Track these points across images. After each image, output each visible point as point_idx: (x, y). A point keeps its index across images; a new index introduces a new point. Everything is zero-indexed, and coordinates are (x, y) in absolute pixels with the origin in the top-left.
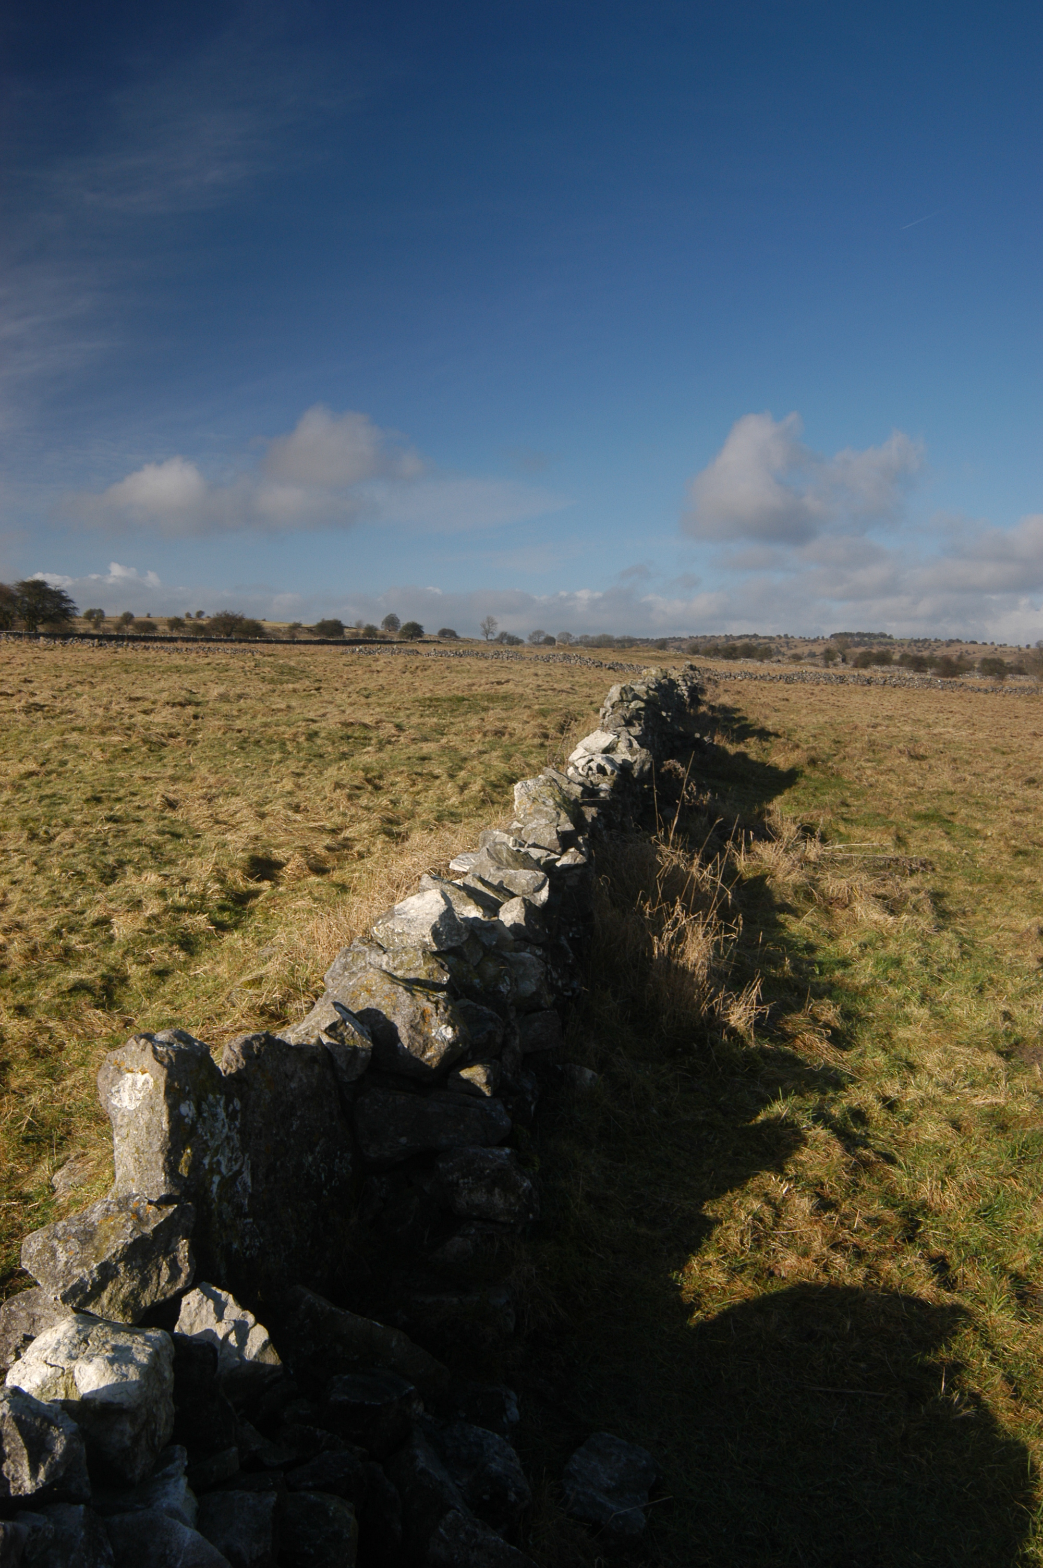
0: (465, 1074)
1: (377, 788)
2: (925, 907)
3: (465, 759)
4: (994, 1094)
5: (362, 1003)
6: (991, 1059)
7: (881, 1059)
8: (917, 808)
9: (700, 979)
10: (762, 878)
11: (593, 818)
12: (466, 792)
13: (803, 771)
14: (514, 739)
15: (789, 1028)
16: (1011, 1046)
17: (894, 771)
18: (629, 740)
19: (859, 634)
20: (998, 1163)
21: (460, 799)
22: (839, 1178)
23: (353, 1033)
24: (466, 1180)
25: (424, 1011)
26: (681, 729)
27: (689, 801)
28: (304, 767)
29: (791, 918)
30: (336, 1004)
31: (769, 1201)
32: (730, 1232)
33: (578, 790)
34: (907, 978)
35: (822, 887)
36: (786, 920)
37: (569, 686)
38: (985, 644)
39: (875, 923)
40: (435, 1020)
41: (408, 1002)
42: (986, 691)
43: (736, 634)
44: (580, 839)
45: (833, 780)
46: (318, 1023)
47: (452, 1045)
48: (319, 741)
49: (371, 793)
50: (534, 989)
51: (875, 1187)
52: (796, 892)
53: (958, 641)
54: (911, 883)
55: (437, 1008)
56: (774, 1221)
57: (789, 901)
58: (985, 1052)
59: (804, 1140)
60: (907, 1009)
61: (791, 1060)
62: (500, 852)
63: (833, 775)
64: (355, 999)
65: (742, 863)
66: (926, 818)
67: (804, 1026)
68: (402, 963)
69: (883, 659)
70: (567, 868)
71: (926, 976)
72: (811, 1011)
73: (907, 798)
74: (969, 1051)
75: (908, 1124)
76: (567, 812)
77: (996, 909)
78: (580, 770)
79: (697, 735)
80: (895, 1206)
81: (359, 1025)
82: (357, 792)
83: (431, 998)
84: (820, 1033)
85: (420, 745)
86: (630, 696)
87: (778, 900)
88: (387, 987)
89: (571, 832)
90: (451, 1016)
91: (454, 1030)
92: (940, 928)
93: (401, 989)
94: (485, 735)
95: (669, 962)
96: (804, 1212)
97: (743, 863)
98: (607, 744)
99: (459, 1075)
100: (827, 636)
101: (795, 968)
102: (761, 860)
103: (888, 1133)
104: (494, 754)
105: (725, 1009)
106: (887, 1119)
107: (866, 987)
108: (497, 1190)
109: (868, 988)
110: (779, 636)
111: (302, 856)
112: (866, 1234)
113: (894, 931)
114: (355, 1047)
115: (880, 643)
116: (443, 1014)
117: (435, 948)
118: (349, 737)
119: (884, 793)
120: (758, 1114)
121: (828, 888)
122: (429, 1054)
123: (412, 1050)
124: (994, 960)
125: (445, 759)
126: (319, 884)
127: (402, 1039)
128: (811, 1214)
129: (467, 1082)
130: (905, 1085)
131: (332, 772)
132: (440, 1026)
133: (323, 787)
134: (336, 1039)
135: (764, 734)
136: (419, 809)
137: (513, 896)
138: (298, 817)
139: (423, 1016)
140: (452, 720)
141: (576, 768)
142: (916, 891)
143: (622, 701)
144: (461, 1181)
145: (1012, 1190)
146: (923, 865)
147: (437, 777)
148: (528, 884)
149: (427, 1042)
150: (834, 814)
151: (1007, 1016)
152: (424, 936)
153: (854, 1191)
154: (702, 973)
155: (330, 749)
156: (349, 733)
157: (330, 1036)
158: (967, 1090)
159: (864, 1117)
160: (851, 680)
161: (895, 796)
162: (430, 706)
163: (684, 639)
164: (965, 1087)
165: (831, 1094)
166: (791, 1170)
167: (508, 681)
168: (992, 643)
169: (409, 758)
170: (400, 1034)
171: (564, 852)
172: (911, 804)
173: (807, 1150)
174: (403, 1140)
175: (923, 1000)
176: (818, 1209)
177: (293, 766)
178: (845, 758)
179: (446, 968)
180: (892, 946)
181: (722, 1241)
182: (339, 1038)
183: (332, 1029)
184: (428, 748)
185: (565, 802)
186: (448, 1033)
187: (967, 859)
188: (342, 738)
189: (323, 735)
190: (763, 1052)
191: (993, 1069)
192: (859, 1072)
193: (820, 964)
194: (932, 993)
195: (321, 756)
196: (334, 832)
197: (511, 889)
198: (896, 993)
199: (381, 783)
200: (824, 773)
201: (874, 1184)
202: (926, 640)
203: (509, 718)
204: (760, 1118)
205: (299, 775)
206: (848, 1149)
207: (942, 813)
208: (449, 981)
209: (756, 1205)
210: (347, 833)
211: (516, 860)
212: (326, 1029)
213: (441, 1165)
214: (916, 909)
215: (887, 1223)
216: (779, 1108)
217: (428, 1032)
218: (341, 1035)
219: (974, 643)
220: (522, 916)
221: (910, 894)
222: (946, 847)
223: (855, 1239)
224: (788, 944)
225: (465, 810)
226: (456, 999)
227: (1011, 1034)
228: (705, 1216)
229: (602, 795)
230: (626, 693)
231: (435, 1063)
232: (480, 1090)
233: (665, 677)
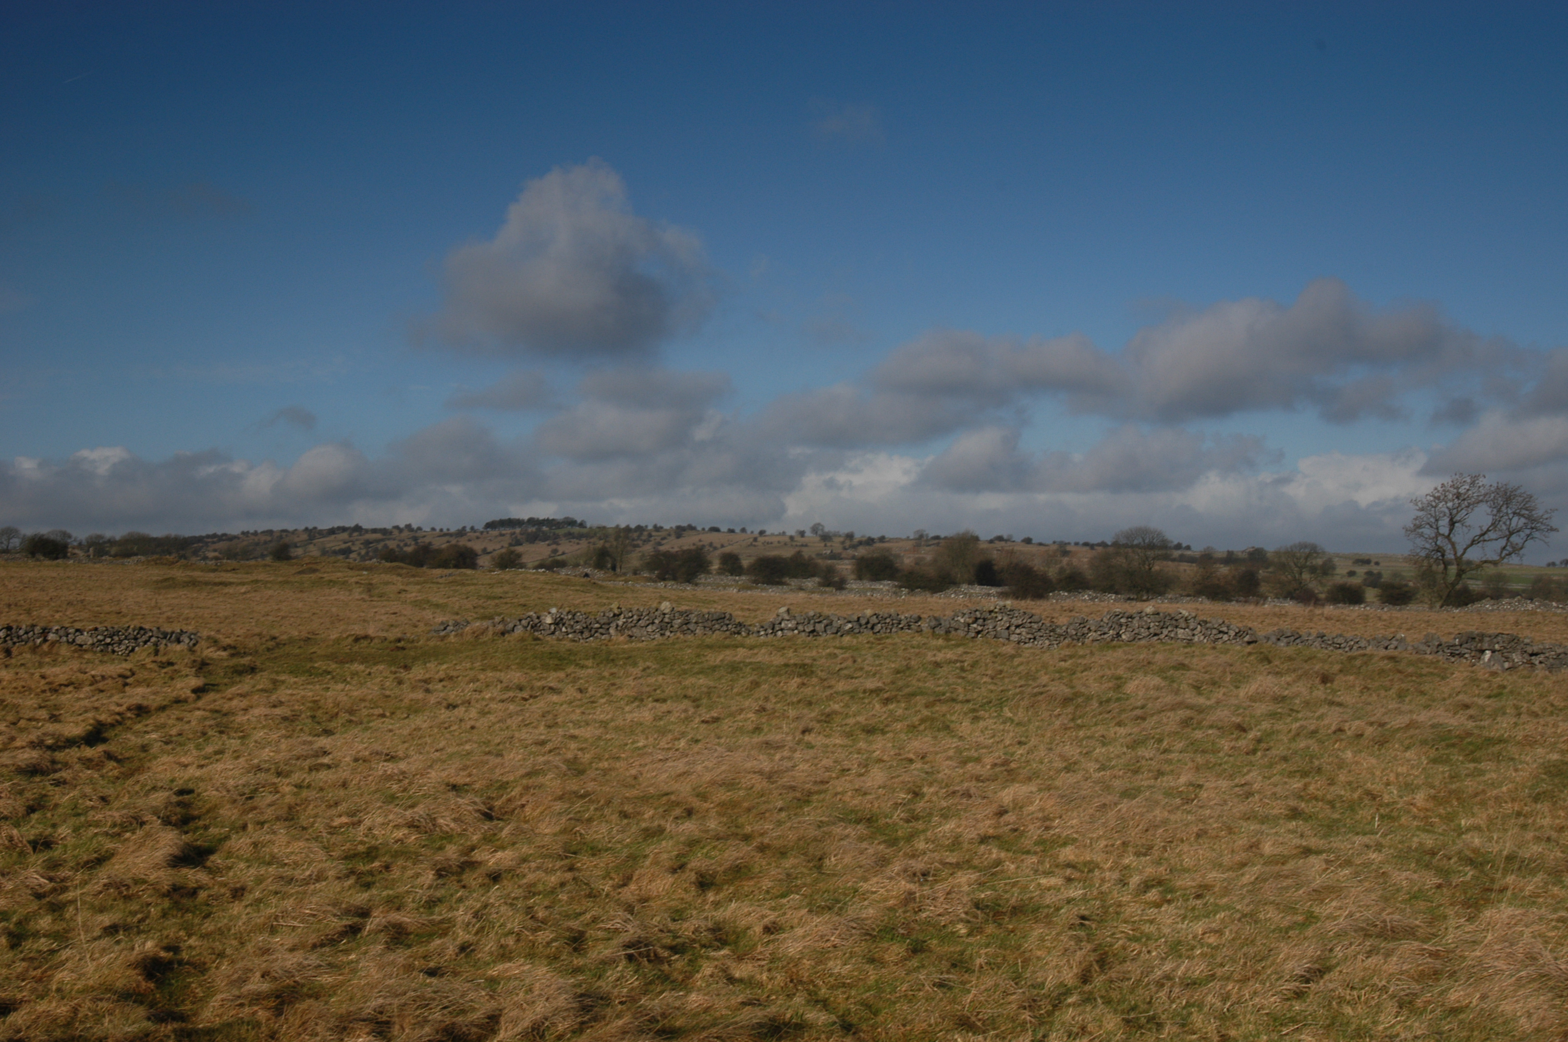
53: (691, 528)
100: (480, 526)
110: (397, 527)
115: (570, 536)
219: (715, 530)
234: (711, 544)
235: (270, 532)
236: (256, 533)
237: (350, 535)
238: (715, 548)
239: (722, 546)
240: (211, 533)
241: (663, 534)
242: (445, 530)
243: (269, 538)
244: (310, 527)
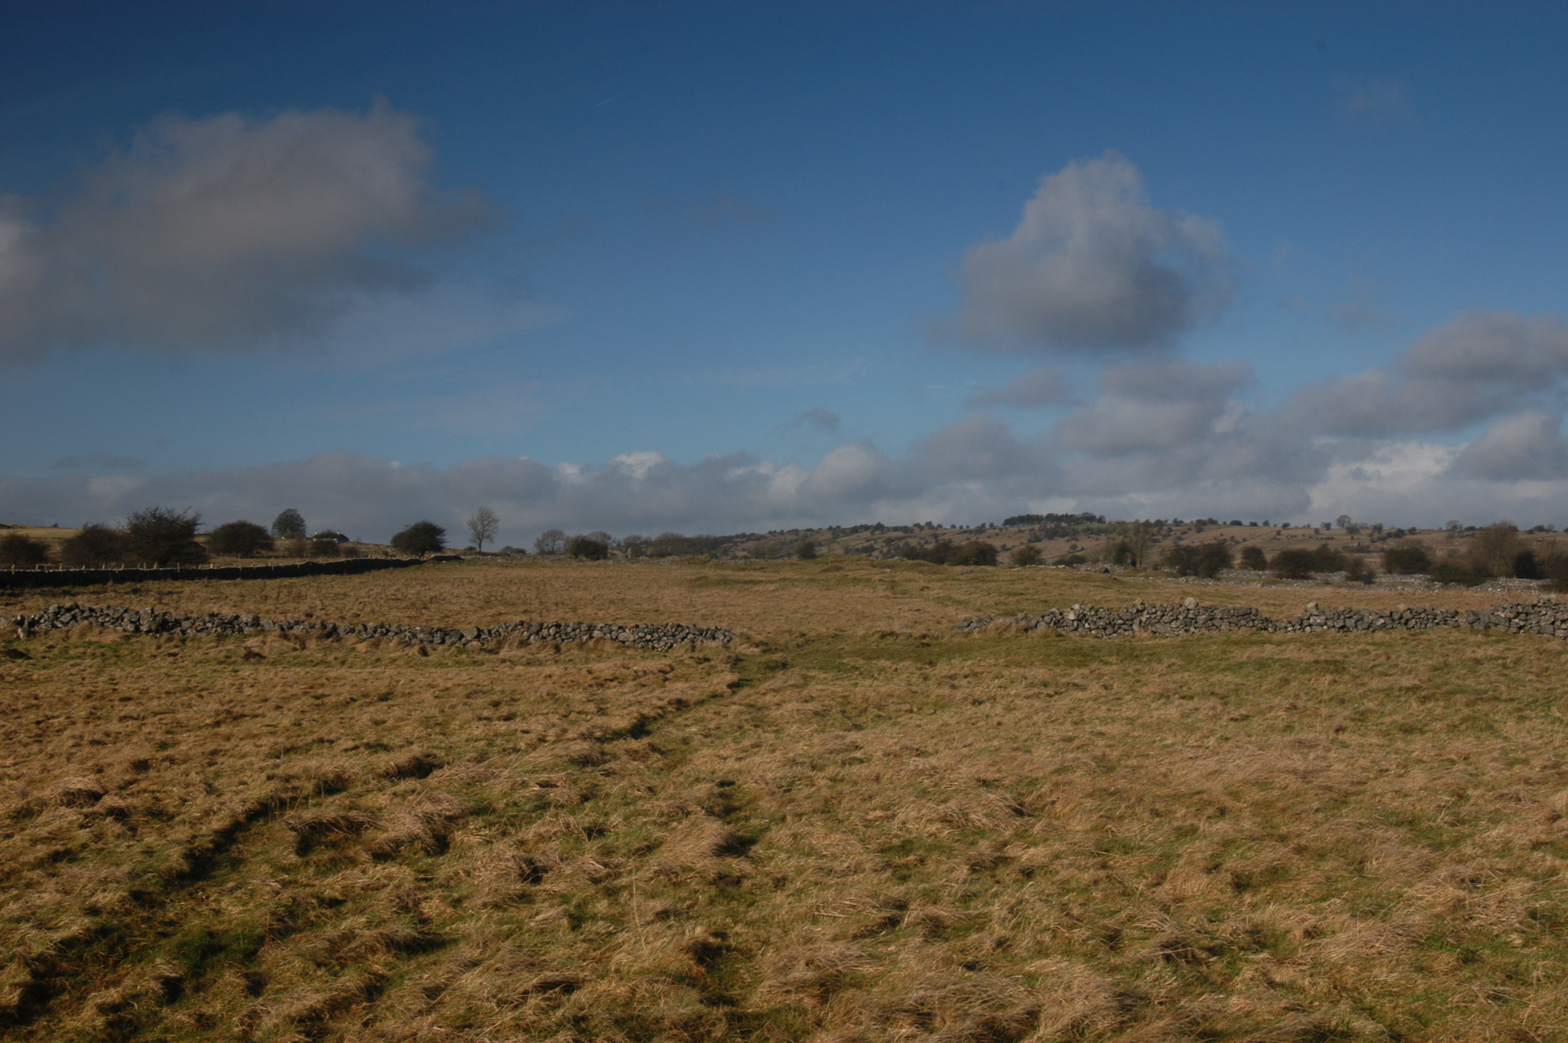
19: (1051, 517)
53: (1212, 522)
100: (999, 523)
110: (917, 525)
115: (1089, 531)
168: (1266, 524)
202: (1159, 523)
234: (1232, 538)
235: (796, 531)
236: (782, 533)
237: (873, 533)
238: (1237, 542)
239: (1245, 540)
240: (740, 533)
241: (1184, 528)
242: (965, 528)
243: (794, 537)
244: (834, 526)
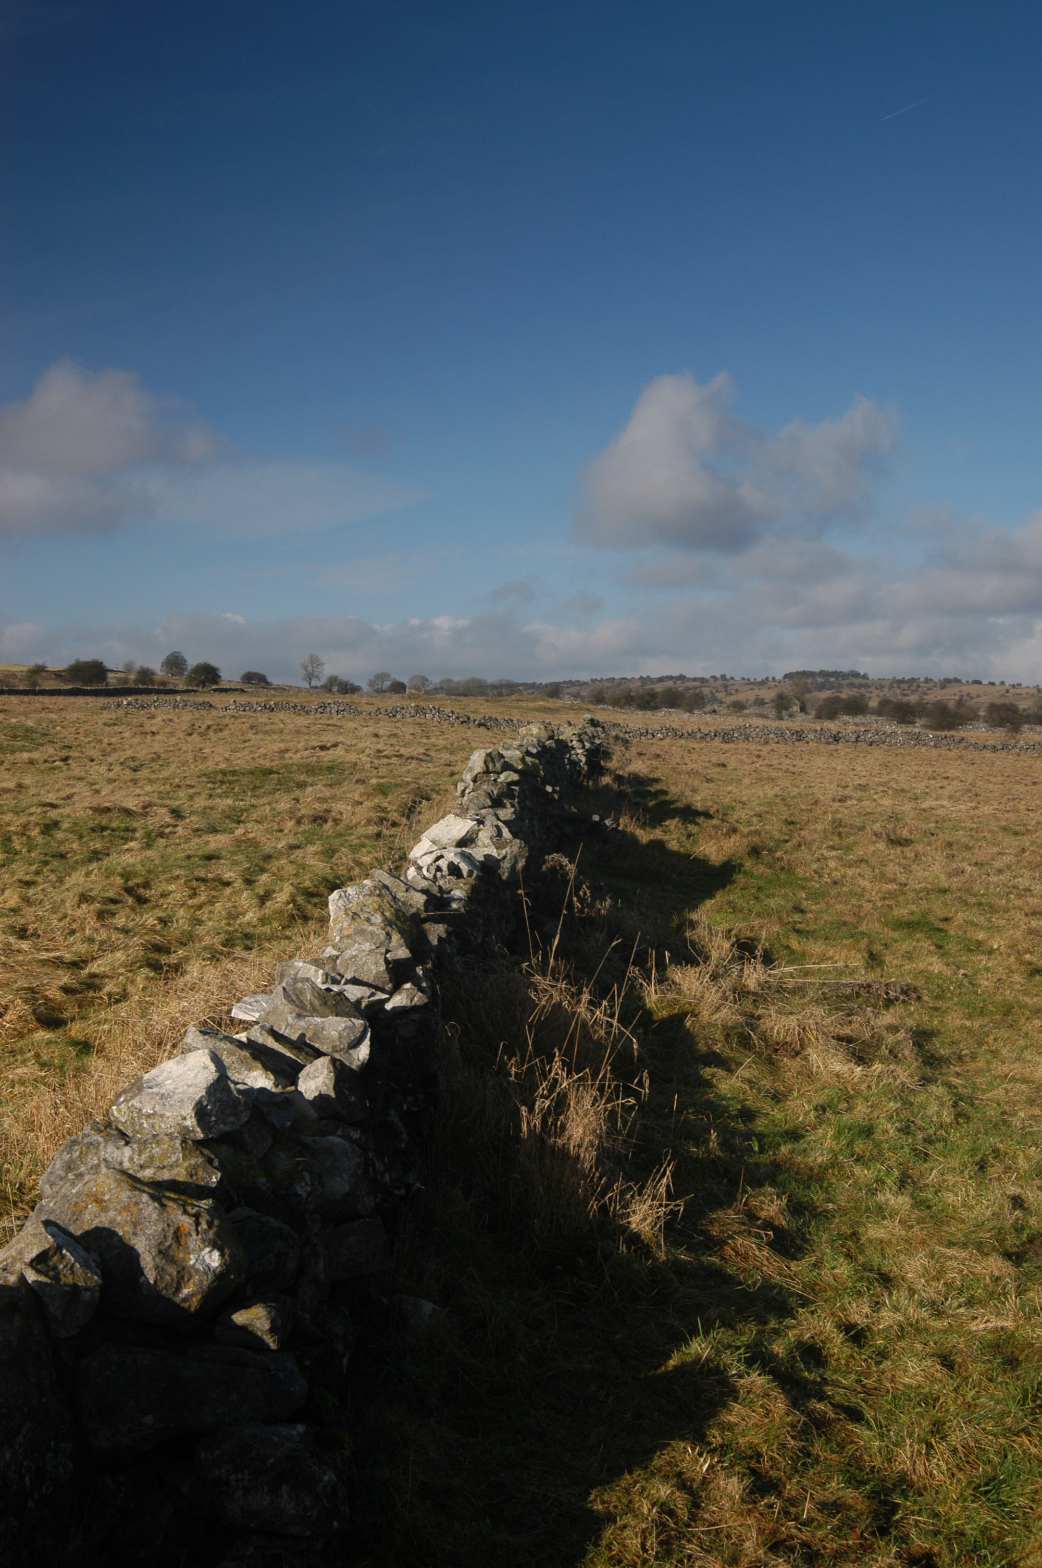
0: (240, 1318)
1: (141, 901)
2: (907, 1052)
3: (268, 858)
4: (998, 1315)
5: (91, 1219)
6: (995, 1265)
7: (844, 1269)
8: (896, 912)
9: (587, 1165)
10: (681, 1017)
11: (440, 939)
12: (268, 904)
13: (741, 865)
14: (339, 828)
15: (715, 1231)
16: (1023, 1244)
17: (867, 862)
18: (498, 827)
19: (823, 674)
20: (1004, 1414)
21: (259, 914)
22: (783, 1446)
23: (73, 1266)
24: (240, 1476)
25: (178, 1228)
26: (574, 810)
27: (581, 911)
28: (37, 873)
29: (721, 1072)
30: (47, 1224)
31: (683, 1483)
32: (628, 1532)
33: (420, 899)
34: (881, 1153)
35: (763, 1027)
36: (713, 1075)
37: (422, 750)
38: (992, 684)
39: (838, 1076)
40: (194, 1241)
41: (155, 1216)
42: (994, 749)
43: (655, 675)
44: (419, 971)
45: (783, 876)
46: (20, 1252)
47: (220, 1277)
48: (60, 835)
49: (133, 909)
50: (347, 1188)
51: (834, 1456)
52: (727, 1036)
53: (957, 681)
54: (888, 1018)
55: (198, 1224)
56: (690, 1512)
57: (717, 1048)
58: (987, 1254)
59: (733, 1393)
60: (880, 1198)
61: (719, 1277)
62: (302, 992)
63: (783, 869)
64: (78, 1215)
65: (652, 996)
66: (909, 926)
67: (736, 1227)
68: (152, 1158)
69: (856, 707)
70: (400, 1012)
71: (907, 1150)
72: (746, 1204)
73: (884, 899)
74: (964, 1254)
75: (880, 1363)
76: (401, 932)
77: (1004, 1052)
78: (424, 871)
79: (596, 818)
80: (862, 1483)
81: (83, 1253)
82: (112, 907)
83: (189, 1209)
84: (758, 1236)
85: (206, 837)
86: (498, 766)
87: (702, 1047)
88: (125, 1195)
89: (407, 959)
90: (217, 1234)
91: (222, 1255)
92: (926, 1081)
93: (145, 1198)
94: (299, 822)
95: (543, 1142)
96: (732, 1498)
97: (654, 997)
98: (463, 834)
99: (231, 1320)
100: (779, 677)
101: (725, 1144)
102: (679, 992)
103: (853, 1377)
104: (311, 849)
105: (623, 1207)
106: (852, 1356)
107: (824, 1168)
108: (285, 1488)
109: (826, 1169)
110: (714, 677)
111: (26, 1002)
112: (820, 1526)
113: (863, 1087)
114: (75, 1286)
115: (852, 685)
116: (206, 1232)
117: (200, 1135)
118: (103, 829)
119: (852, 893)
120: (670, 1357)
121: (772, 1028)
122: (186, 1291)
123: (161, 1286)
124: (1001, 1125)
125: (240, 857)
126: (49, 1043)
127: (146, 1271)
128: (743, 1501)
129: (244, 1329)
130: (877, 1306)
131: (77, 879)
132: (201, 1250)
133: (63, 901)
134: (46, 1275)
135: (689, 814)
136: (200, 930)
137: (319, 1054)
138: (25, 945)
139: (178, 1235)
140: (253, 801)
141: (419, 868)
142: (894, 1029)
143: (487, 772)
144: (233, 1477)
145: (1024, 1452)
146: (904, 992)
147: (228, 884)
148: (340, 1037)
149: (183, 1274)
150: (783, 924)
151: (1017, 1202)
152: (184, 1119)
153: (804, 1464)
154: (588, 1157)
155: (75, 846)
156: (104, 823)
157: (38, 1271)
158: (962, 1310)
159: (820, 1354)
160: (812, 736)
161: (867, 896)
162: (222, 782)
163: (585, 683)
164: (960, 1306)
165: (773, 1324)
166: (715, 1437)
167: (335, 745)
168: (1002, 683)
169: (189, 857)
170: (143, 1264)
171: (396, 988)
172: (890, 907)
173: (737, 1407)
174: (149, 1419)
175: (903, 1182)
176: (752, 1492)
177: (21, 871)
178: (800, 845)
179: (216, 1163)
180: (861, 1109)
181: (616, 1547)
182: (51, 1273)
183: (40, 1262)
184: (216, 842)
185: (398, 918)
186: (214, 1260)
187: (965, 982)
188: (93, 830)
189: (65, 825)
190: (676, 1266)
191: (998, 1279)
192: (813, 1290)
193: (760, 1137)
194: (915, 1173)
195: (62, 856)
196: (76, 965)
197: (317, 1045)
198: (864, 1174)
199: (147, 893)
200: (770, 867)
201: (833, 1452)
202: (913, 680)
203: (334, 798)
204: (672, 1363)
205: (28, 884)
206: (795, 1403)
207: (931, 918)
208: (220, 1182)
209: (664, 1491)
210: (94, 967)
211: (325, 1003)
212: (32, 1261)
213: (203, 1455)
214: (894, 1055)
215: (850, 1508)
216: (699, 1348)
217: (184, 1260)
218: (55, 1268)
219: (978, 682)
220: (331, 1084)
221: (885, 1033)
222: (937, 966)
223: (805, 1535)
224: (716, 1110)
225: (267, 930)
226: (228, 1210)
227: (1023, 1228)
228: (591, 1511)
229: (454, 906)
230: (493, 760)
231: (195, 1303)
232: (261, 1340)
233: (551, 738)
236: (602, 680)
237: (675, 683)
240: (567, 680)
241: (931, 685)
242: (752, 680)
243: (611, 684)
244: (644, 676)
